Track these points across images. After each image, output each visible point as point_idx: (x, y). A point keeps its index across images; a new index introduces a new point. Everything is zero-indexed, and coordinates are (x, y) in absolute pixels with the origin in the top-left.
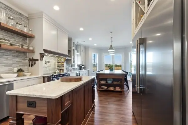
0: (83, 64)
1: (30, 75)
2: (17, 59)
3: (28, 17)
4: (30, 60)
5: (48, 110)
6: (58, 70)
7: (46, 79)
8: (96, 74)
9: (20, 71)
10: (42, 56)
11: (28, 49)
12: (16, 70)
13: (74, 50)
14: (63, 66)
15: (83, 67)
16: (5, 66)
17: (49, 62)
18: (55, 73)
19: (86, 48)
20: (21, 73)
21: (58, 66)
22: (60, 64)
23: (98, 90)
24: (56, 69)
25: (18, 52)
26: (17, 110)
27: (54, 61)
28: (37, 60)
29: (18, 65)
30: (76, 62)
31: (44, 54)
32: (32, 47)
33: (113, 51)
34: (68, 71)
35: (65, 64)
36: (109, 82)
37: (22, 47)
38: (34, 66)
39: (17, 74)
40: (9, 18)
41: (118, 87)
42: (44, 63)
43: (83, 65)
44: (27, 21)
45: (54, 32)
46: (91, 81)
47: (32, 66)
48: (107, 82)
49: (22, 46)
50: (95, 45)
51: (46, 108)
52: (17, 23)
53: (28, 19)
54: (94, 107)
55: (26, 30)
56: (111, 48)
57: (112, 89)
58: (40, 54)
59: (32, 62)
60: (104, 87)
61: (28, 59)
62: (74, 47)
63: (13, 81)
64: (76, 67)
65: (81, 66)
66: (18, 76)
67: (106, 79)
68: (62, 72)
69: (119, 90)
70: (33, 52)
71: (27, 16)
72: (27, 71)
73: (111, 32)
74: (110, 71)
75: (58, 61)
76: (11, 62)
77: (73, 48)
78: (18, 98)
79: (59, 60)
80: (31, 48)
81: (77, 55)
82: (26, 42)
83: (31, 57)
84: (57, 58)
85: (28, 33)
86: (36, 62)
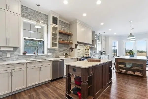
0: (104, 50)
1: (71, 57)
2: (65, 48)
3: (69, 24)
4: (70, 48)
5: (82, 74)
6: (85, 54)
7: (78, 59)
8: (115, 59)
9: (66, 54)
10: (76, 46)
11: (70, 42)
12: (64, 53)
13: (96, 40)
14: (88, 52)
15: (104, 52)
16: (60, 52)
17: (80, 49)
18: (83, 56)
19: (106, 37)
20: (67, 56)
21: (85, 52)
22: (86, 50)
23: (116, 72)
24: (84, 54)
25: (65, 44)
26: (68, 72)
27: (83, 49)
28: (74, 48)
29: (65, 51)
30: (98, 49)
31: (77, 44)
32: (71, 41)
33: (134, 38)
34: (92, 55)
35: (89, 50)
36: (128, 66)
37: (67, 42)
38: (73, 51)
39: (65, 56)
40: (62, 27)
41: (139, 72)
42: (77, 50)
43: (103, 51)
44: (69, 26)
45: (83, 29)
46: (108, 63)
47: (71, 51)
48: (125, 66)
49: (67, 40)
50: (115, 34)
51: (81, 73)
52: (65, 29)
54: (111, 83)
55: (68, 32)
56: (131, 35)
57: (131, 73)
58: (75, 44)
59: (71, 50)
60: (122, 70)
61: (69, 48)
62: (96, 37)
63: (64, 60)
64: (98, 52)
65: (102, 52)
66: (65, 57)
67: (124, 64)
68: (88, 56)
69: (140, 75)
70: (72, 43)
72: (69, 55)
73: (131, 21)
74: (130, 56)
76: (62, 50)
77: (95, 39)
78: (69, 66)
79: (86, 48)
80: (71, 42)
81: (99, 43)
82: (68, 38)
83: (71, 47)
84: (84, 47)
85: (70, 33)
86: (73, 49)
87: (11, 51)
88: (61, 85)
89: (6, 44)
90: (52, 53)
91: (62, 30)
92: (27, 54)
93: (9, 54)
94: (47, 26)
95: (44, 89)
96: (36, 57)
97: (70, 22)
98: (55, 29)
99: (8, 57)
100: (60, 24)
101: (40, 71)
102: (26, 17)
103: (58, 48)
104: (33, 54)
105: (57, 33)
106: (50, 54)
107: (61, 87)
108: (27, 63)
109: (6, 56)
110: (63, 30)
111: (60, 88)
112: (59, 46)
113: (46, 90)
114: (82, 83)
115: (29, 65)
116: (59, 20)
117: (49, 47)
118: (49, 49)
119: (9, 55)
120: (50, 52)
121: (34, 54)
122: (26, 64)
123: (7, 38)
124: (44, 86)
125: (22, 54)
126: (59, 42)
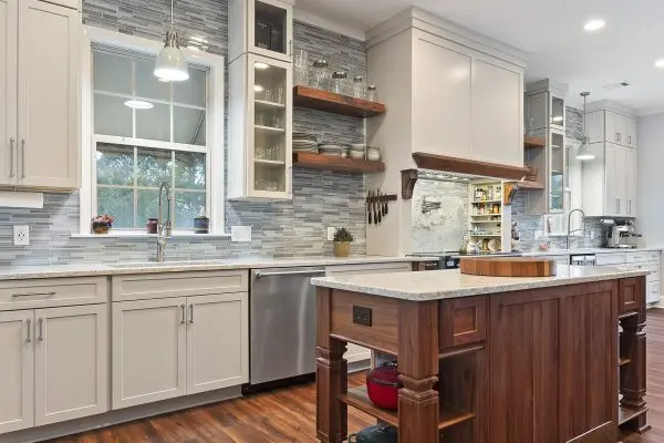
0: (623, 214)
2: (336, 199)
3: (364, 43)
4: (372, 199)
5: (400, 335)
6: (476, 239)
7: (422, 270)
9: (343, 236)
10: (409, 180)
11: (365, 160)
12: (331, 233)
13: (558, 138)
14: (499, 225)
15: (624, 228)
17: (437, 205)
18: (463, 252)
19: (644, 121)
20: (346, 246)
21: (475, 225)
22: (485, 212)
24: (467, 237)
25: (337, 171)
26: (331, 330)
27: (461, 202)
28: (394, 198)
29: (336, 218)
31: (416, 171)
32: (378, 149)
34: (528, 247)
37: (349, 156)
38: (386, 220)
40: (316, 64)
42: (420, 209)
43: (620, 222)
44: (362, 59)
47: (378, 219)
49: (349, 149)
51: (396, 330)
52: (335, 76)
53: (366, 48)
55: (357, 93)
58: (403, 172)
59: (379, 207)
61: (365, 195)
62: (560, 123)
63: (323, 266)
64: (577, 227)
65: (610, 228)
70: (379, 167)
71: (364, 40)
72: (362, 240)
75: (479, 201)
76: (317, 208)
77: (552, 131)
78: (335, 296)
79: (480, 194)
80: (374, 155)
81: (583, 164)
82: (360, 135)
83: (374, 188)
84: (472, 188)
85: (366, 103)
86: (391, 205)
87: (34, 212)
88: (299, 415)
89: (11, 176)
90: (257, 228)
91: (316, 86)
92: (112, 233)
93: (26, 229)
94: (226, 64)
95: (202, 430)
96: (160, 247)
97: (368, 32)
98: (271, 79)
99: (17, 242)
100: (302, 45)
101: (183, 328)
102: (108, 21)
103: (286, 194)
104: (144, 233)
105: (284, 101)
106: (242, 233)
107: (298, 430)
108: (110, 277)
109: (11, 237)
110: (325, 83)
111: (293, 433)
112: (295, 188)
113: (208, 435)
114: (405, 390)
115: (120, 290)
116: (295, 23)
117: (237, 193)
118: (237, 205)
119: (22, 236)
120: (245, 222)
121: (153, 229)
122: (104, 280)
123: (12, 141)
124: (202, 414)
125: (86, 230)
126: (295, 156)
